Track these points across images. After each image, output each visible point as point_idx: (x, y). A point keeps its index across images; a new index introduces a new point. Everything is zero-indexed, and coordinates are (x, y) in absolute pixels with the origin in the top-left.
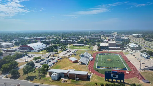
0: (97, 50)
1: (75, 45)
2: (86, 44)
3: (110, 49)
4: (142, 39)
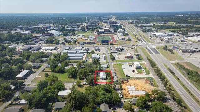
0: (97, 34)
1: (80, 32)
2: (88, 31)
3: (105, 33)
4: (133, 25)
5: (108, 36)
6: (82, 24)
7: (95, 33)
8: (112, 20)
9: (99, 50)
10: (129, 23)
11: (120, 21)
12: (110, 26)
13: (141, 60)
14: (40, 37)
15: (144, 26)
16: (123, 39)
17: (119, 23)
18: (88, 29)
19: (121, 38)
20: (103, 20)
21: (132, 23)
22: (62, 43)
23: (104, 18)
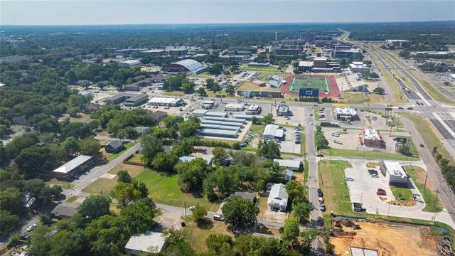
0: (292, 72)
1: (252, 65)
2: (272, 63)
3: (314, 71)
4: (395, 53)
5: (322, 78)
6: (262, 48)
7: (290, 69)
8: (339, 39)
9: (289, 114)
10: (384, 47)
11: (361, 44)
12: (330, 55)
13: (410, 155)
14: (157, 73)
15: (428, 57)
16: (361, 89)
17: (356, 48)
18: (274, 60)
19: (356, 85)
20: (317, 39)
21: (392, 48)
22: (198, 92)
23: (321, 35)
